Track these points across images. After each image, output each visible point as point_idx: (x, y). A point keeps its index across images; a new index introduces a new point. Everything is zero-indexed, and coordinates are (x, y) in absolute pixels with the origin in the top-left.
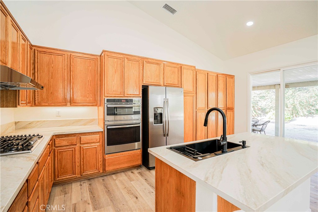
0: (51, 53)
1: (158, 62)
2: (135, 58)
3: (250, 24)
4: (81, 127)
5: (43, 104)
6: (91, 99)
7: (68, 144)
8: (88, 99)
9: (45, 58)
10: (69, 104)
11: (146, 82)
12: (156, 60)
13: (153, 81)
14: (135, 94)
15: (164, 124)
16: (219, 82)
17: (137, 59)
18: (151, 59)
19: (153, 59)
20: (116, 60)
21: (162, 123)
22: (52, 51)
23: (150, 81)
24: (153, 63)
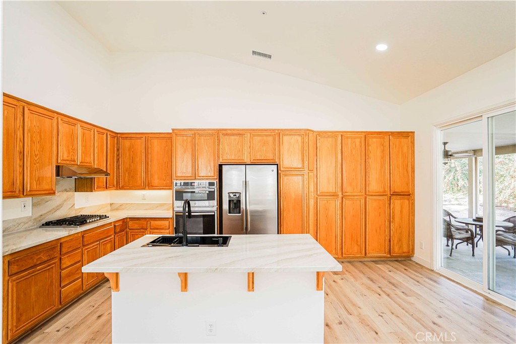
0: (131, 138)
1: (241, 132)
2: (209, 131)
3: (382, 47)
4: (164, 211)
5: (126, 188)
6: (168, 181)
7: (139, 228)
8: (165, 182)
9: (127, 143)
10: (147, 187)
11: (223, 160)
12: (238, 130)
13: (233, 158)
14: (209, 175)
15: (242, 215)
16: (370, 148)
17: (210, 132)
18: (230, 130)
19: (234, 130)
20: (185, 138)
21: (240, 213)
22: (133, 136)
23: (229, 157)
24: (233, 135)
